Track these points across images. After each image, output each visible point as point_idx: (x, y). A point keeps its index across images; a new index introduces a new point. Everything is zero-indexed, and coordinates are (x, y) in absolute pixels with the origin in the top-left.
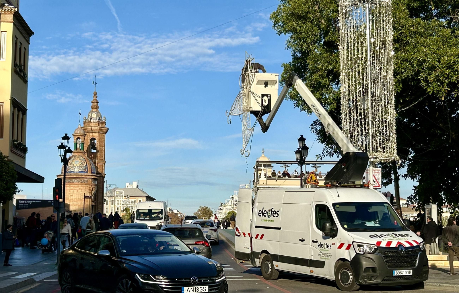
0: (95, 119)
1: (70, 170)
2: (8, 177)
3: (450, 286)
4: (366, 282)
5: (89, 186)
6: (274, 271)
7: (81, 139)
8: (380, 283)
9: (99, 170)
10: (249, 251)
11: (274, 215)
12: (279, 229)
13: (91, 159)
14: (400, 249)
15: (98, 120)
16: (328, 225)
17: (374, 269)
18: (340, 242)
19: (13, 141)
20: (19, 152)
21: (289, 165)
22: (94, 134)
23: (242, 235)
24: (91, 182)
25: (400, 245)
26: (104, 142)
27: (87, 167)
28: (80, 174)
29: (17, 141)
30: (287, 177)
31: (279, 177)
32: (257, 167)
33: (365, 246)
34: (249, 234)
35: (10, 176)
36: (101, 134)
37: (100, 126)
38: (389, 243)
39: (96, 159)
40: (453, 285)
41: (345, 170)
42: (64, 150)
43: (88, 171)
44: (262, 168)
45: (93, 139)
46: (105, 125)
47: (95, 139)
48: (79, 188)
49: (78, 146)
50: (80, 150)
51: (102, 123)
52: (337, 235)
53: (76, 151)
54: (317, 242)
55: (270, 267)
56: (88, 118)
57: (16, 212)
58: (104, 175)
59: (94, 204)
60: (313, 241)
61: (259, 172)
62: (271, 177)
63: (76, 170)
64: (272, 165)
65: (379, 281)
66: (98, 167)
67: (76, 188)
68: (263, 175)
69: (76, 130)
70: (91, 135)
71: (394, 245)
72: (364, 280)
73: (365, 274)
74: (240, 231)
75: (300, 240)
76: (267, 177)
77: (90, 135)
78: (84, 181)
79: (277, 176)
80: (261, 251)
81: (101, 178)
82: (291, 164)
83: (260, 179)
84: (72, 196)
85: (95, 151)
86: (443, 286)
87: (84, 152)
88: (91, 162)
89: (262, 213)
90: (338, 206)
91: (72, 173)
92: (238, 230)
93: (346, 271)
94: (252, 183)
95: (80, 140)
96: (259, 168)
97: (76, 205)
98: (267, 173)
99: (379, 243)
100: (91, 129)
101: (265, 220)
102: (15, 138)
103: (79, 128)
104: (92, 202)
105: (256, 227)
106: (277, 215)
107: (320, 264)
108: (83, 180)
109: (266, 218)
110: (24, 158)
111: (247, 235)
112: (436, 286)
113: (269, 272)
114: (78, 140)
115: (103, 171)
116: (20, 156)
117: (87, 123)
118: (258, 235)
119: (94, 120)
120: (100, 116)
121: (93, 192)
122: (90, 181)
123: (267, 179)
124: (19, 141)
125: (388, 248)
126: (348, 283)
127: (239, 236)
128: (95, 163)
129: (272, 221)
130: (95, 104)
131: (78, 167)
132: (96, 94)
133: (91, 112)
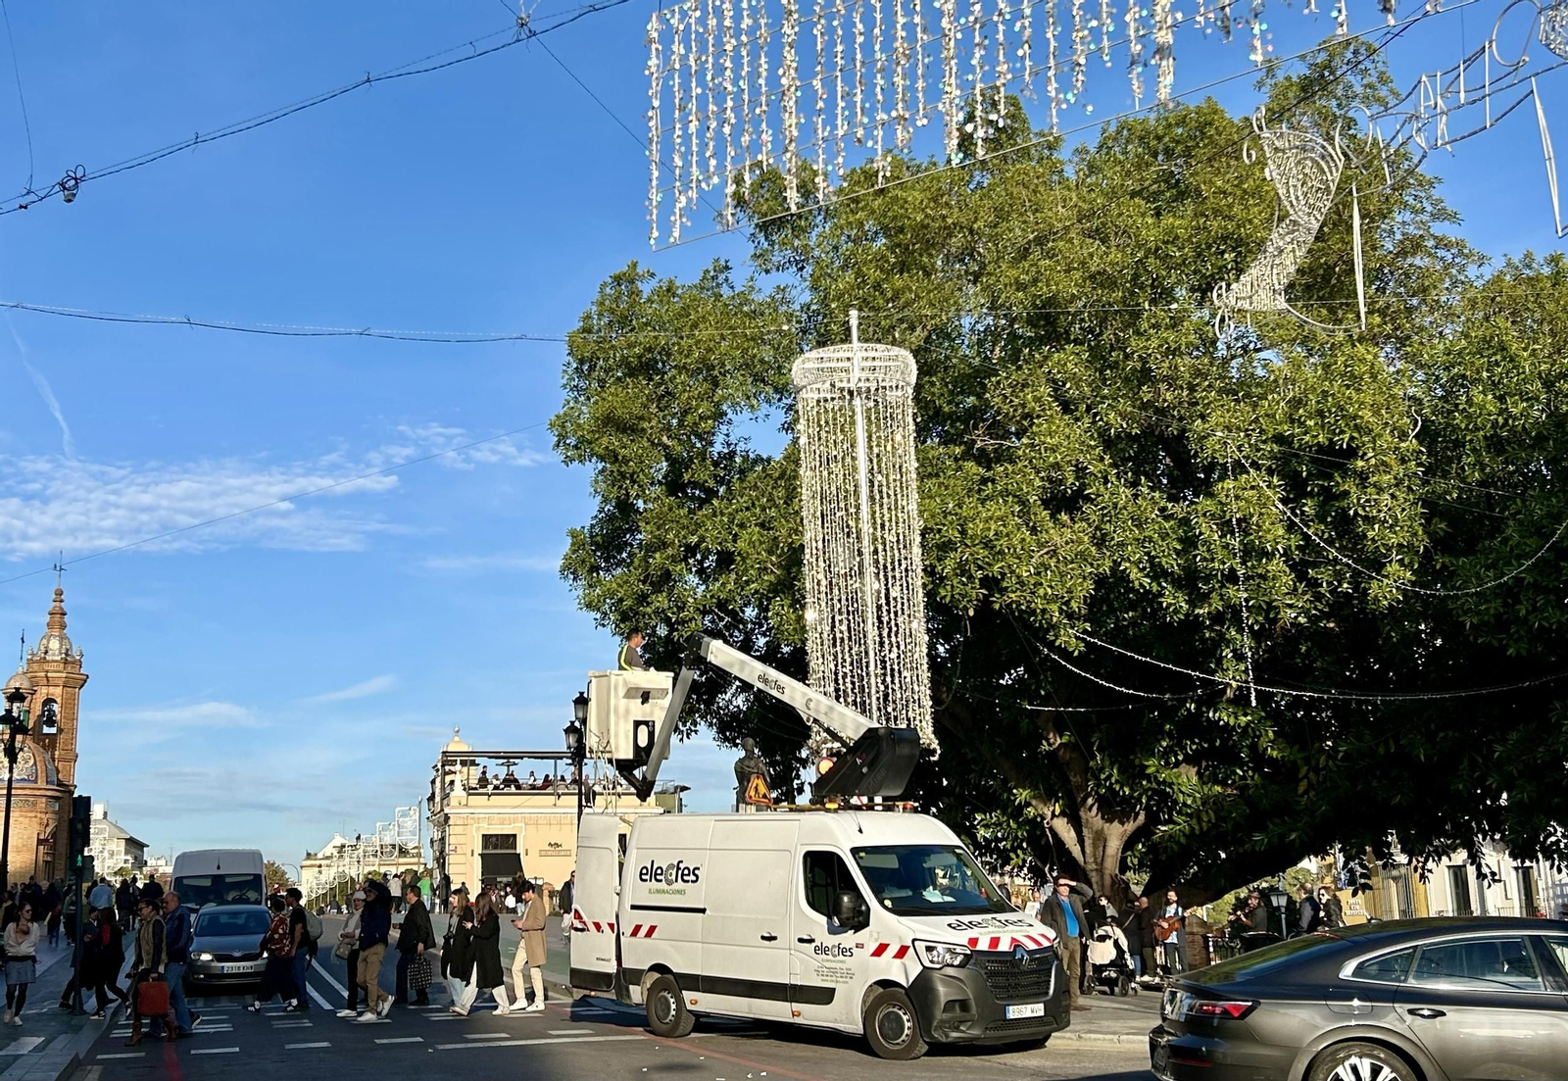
0: (57, 653)
3: (1104, 1040)
4: (947, 1036)
5: (39, 815)
6: (685, 1014)
8: (977, 1038)
9: (60, 776)
10: (611, 968)
11: (686, 878)
12: (703, 911)
14: (1018, 956)
15: (63, 656)
16: (846, 899)
17: (964, 1005)
18: (876, 940)
21: (516, 761)
22: (52, 690)
23: (592, 928)
24: (45, 805)
25: (1017, 944)
26: (76, 708)
27: (38, 770)
28: (18, 785)
30: (513, 789)
31: (496, 788)
32: (443, 766)
33: (940, 948)
34: (611, 926)
36: (70, 689)
37: (69, 669)
38: (995, 942)
39: (54, 749)
40: (1111, 1037)
41: (865, 770)
43: (40, 778)
44: (458, 767)
46: (81, 667)
47: (55, 702)
48: (16, 821)
51: (73, 663)
52: (868, 925)
54: (811, 941)
55: (673, 1006)
56: (39, 649)
58: (73, 788)
59: (49, 859)
60: (801, 940)
61: (448, 779)
62: (476, 789)
64: (478, 760)
65: (975, 1032)
66: (61, 769)
68: (458, 786)
69: (11, 679)
70: (47, 691)
71: (1004, 946)
72: (944, 1032)
73: (946, 1016)
74: (585, 918)
75: (763, 938)
76: (469, 790)
77: (43, 693)
78: (28, 803)
79: (490, 787)
80: (646, 968)
81: (68, 795)
82: (522, 758)
83: (452, 794)
85: (53, 730)
86: (1090, 1039)
88: (45, 756)
89: (650, 873)
90: (862, 854)
92: (578, 916)
93: (895, 1010)
94: (425, 803)
96: (447, 768)
98: (468, 779)
99: (974, 941)
100: (47, 677)
101: (658, 891)
103: (18, 674)
104: (48, 853)
105: (634, 907)
106: (694, 878)
107: (825, 996)
109: (663, 885)
111: (605, 927)
112: (1070, 1039)
113: (670, 1017)
115: (71, 777)
117: (37, 662)
118: (638, 928)
119: (54, 655)
120: (68, 647)
121: (49, 830)
122: (43, 803)
123: (470, 794)
125: (992, 955)
126: (899, 1041)
127: (582, 930)
128: (54, 758)
129: (679, 892)
130: (58, 618)
132: (59, 593)
133: (49, 637)
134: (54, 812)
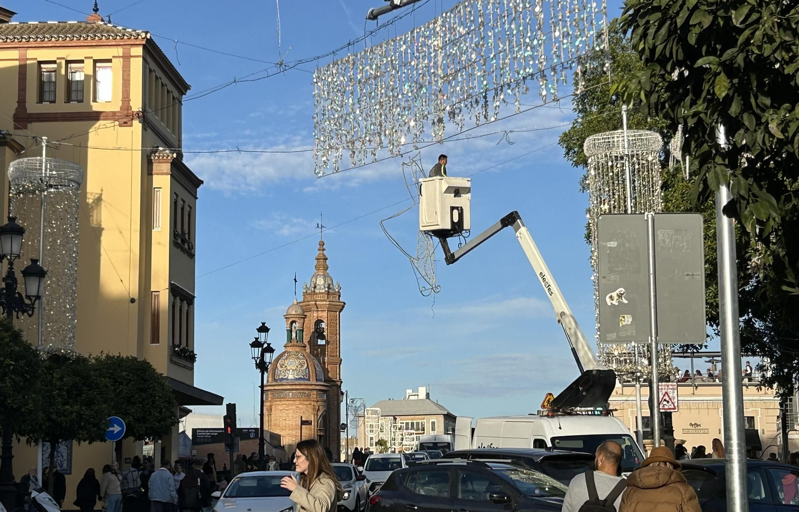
0: (322, 287)
1: (280, 377)
2: (163, 402)
5: (312, 403)
7: (299, 323)
9: (330, 375)
13: (316, 356)
15: (327, 289)
19: (174, 346)
20: (183, 362)
22: (320, 314)
24: (315, 396)
26: (338, 326)
27: (309, 372)
28: (297, 382)
29: (178, 346)
35: (166, 401)
36: (333, 313)
37: (331, 299)
39: (324, 355)
42: (260, 349)
43: (311, 377)
45: (319, 322)
46: (339, 296)
47: (323, 322)
48: (297, 407)
49: (294, 335)
50: (297, 342)
51: (333, 294)
53: (290, 344)
56: (310, 285)
57: (192, 449)
58: (339, 383)
59: (322, 434)
63: (291, 377)
66: (329, 370)
67: (291, 407)
69: (289, 308)
70: (316, 315)
77: (314, 316)
78: (304, 395)
81: (335, 388)
84: (285, 420)
85: (323, 342)
87: (303, 345)
88: (316, 362)
91: (284, 382)
95: (297, 326)
97: (292, 436)
100: (316, 304)
102: (177, 342)
103: (294, 304)
104: (319, 430)
108: (303, 393)
110: (192, 369)
114: (294, 324)
115: (338, 375)
116: (185, 367)
117: (309, 294)
119: (320, 289)
120: (330, 283)
121: (320, 413)
122: (314, 394)
124: (183, 345)
128: (324, 363)
130: (322, 262)
131: (293, 370)
132: (322, 244)
133: (316, 276)
134: (324, 401)
